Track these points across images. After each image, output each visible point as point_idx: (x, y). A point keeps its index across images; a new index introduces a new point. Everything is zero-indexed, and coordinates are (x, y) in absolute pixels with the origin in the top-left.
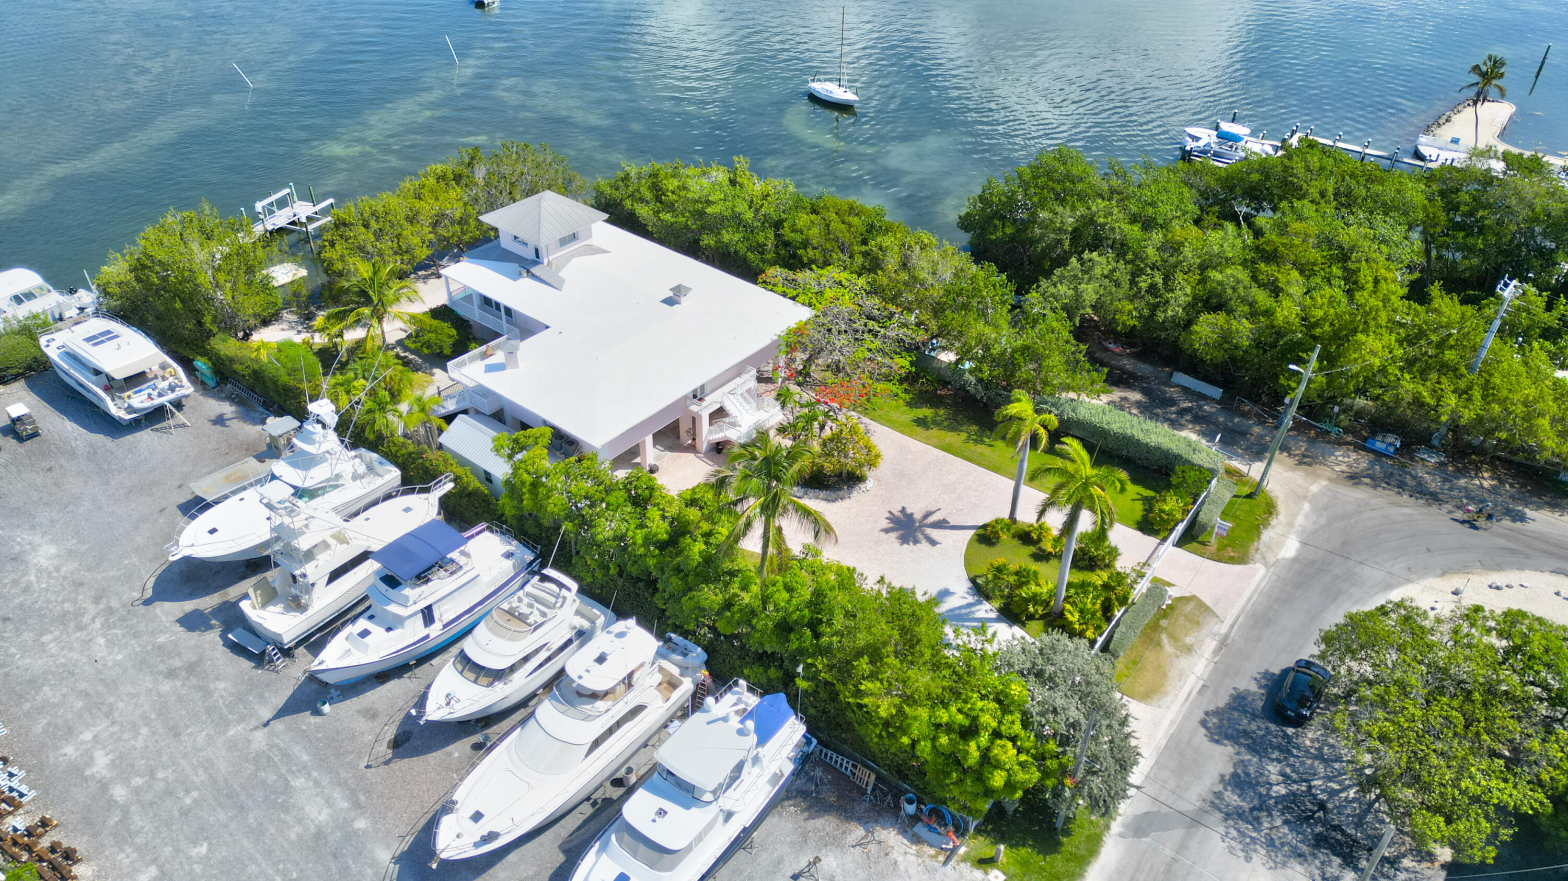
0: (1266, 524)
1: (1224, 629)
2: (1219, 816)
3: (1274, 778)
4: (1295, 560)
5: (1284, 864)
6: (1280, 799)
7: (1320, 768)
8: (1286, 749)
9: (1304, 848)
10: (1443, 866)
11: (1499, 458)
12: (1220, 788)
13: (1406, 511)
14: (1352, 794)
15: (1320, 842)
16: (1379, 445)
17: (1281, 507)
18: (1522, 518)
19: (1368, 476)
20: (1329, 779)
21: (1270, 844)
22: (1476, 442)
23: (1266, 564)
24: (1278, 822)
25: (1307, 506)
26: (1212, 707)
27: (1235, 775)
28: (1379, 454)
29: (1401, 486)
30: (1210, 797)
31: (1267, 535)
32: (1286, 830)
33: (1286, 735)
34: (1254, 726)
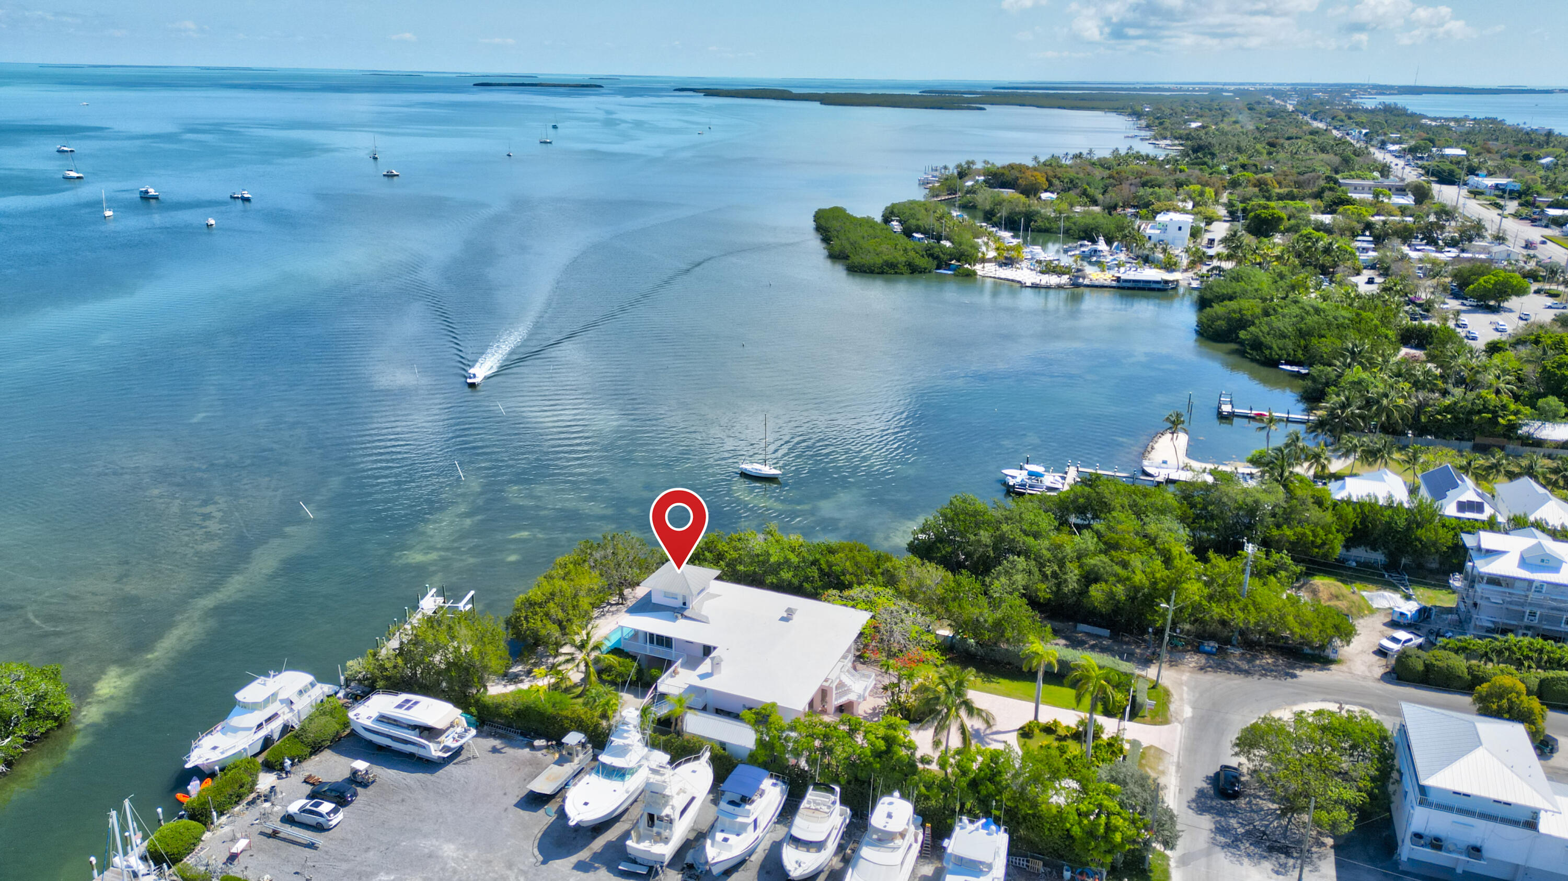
0: (1169, 702)
1: (1175, 759)
2: (1219, 849)
3: (1236, 826)
4: (1193, 717)
5: (1259, 863)
6: (1243, 835)
7: (1255, 816)
8: (1235, 811)
9: (1265, 854)
10: (1331, 847)
11: (1270, 646)
12: (1213, 835)
13: (1236, 682)
14: (1275, 824)
15: (1271, 849)
16: (1207, 648)
17: (1172, 690)
18: (1294, 676)
19: (1209, 667)
20: (1262, 820)
21: (1249, 855)
22: (1256, 639)
23: (1179, 722)
24: (1248, 845)
25: (1185, 688)
26: (1189, 799)
27: (1217, 828)
28: (1209, 654)
29: (1228, 669)
30: (1211, 841)
31: (1172, 707)
32: (1252, 848)
33: (1231, 804)
34: (1214, 803)
